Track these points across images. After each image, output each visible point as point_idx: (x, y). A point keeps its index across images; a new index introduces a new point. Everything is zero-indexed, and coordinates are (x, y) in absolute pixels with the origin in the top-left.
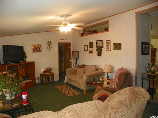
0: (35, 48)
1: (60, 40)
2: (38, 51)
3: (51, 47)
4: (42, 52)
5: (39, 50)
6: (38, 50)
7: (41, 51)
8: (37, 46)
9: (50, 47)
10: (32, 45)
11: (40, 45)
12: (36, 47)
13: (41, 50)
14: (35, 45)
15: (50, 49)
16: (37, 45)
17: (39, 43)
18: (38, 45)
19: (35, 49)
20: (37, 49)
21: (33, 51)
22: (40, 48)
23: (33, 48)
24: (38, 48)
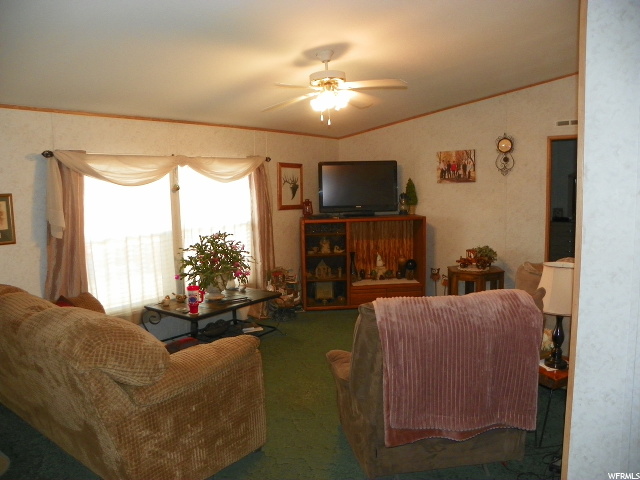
0: (449, 166)
1: (560, 124)
2: (459, 179)
3: (510, 163)
4: (474, 181)
5: (461, 172)
6: (460, 175)
7: (468, 179)
8: (454, 159)
9: (506, 160)
10: (439, 155)
11: (468, 153)
12: (452, 163)
13: (469, 172)
14: (448, 154)
15: (505, 171)
16: (454, 154)
17: (461, 148)
18: (458, 153)
19: (448, 170)
20: (456, 170)
21: (441, 177)
22: (465, 167)
23: (442, 166)
24: (459, 166)
